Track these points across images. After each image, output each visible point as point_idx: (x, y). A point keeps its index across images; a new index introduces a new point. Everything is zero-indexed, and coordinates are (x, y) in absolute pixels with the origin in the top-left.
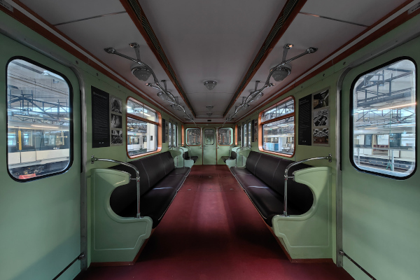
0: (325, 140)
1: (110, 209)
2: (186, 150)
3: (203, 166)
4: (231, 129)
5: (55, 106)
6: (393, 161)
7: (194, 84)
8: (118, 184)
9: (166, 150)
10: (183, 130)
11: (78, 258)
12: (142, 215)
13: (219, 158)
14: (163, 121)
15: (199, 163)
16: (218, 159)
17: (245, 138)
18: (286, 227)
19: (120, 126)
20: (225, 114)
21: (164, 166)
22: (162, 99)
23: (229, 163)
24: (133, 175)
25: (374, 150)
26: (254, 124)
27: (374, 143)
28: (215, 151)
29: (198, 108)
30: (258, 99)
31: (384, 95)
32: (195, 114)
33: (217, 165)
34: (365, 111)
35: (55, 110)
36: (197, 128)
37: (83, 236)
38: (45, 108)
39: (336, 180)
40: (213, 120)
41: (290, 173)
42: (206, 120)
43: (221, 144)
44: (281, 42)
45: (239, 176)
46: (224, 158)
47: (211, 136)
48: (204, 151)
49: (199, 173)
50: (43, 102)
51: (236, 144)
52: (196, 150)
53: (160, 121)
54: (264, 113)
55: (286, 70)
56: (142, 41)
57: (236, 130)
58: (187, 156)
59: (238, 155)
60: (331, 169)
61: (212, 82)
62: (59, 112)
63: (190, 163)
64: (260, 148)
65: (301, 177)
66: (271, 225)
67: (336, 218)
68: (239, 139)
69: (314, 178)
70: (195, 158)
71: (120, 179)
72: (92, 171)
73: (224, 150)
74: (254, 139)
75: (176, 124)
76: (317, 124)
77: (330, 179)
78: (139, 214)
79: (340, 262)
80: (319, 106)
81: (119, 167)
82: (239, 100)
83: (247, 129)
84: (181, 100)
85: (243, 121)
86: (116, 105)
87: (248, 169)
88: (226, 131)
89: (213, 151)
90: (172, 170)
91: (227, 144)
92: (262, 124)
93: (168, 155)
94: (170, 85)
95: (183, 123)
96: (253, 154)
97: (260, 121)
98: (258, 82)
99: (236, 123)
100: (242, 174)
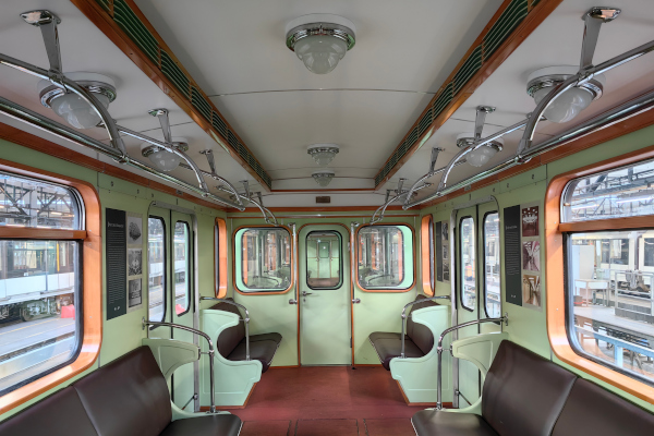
4: (407, 231)
13: (361, 338)
16: (358, 343)
20: (382, 177)
26: (519, 225)
28: (345, 314)
29: (276, 153)
33: (355, 368)
36: (277, 224)
40: (337, 200)
42: (309, 200)
48: (306, 313)
53: (94, 224)
68: (440, 273)
83: (476, 240)
89: (340, 311)
92: (565, 233)
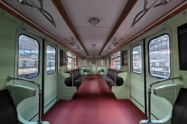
0: (127, 65)
1: (64, 84)
2: (85, 68)
3: (91, 75)
4: (102, 60)
5: (29, 50)
6: (165, 73)
7: (88, 45)
8: (67, 77)
9: (77, 68)
10: (83, 61)
11: (56, 97)
12: (74, 86)
13: (97, 71)
14: (77, 57)
15: (89, 73)
17: (107, 64)
18: (115, 90)
19: (65, 60)
20: (100, 54)
21: (77, 74)
22: (77, 50)
23: (101, 73)
24: (71, 74)
25: (164, 69)
26: (110, 58)
27: (163, 66)
28: (96, 69)
29: (89, 52)
30: (110, 50)
31: (165, 46)
32: (88, 54)
33: (97, 74)
34: (160, 52)
35: (29, 52)
36: (89, 60)
37: (58, 91)
38: (26, 51)
39: (129, 76)
40: (95, 57)
41: (117, 74)
42: (92, 57)
43: (99, 66)
44: (114, 37)
45: (104, 77)
46: (99, 72)
47: (94, 63)
48: (92, 69)
49: (90, 77)
50: (25, 49)
51: (104, 66)
52: (89, 68)
53: (76, 58)
54: (113, 55)
55: (117, 43)
56: (74, 37)
57: (104, 60)
58: (85, 71)
59: (105, 70)
60: (128, 73)
61: (94, 45)
62: (31, 53)
63: (86, 73)
64: (112, 67)
65: (120, 75)
66: (111, 89)
67: (129, 87)
68: (105, 64)
69: (123, 76)
70: (88, 72)
71: (67, 76)
72: (60, 73)
73: (99, 68)
74: (110, 64)
75: (81, 58)
76: (125, 60)
77: (128, 76)
78: (73, 86)
79: (131, 99)
80: (126, 54)
81: (68, 72)
82: (104, 50)
83: (108, 60)
84: (83, 50)
85: (106, 57)
86: (65, 54)
87: (108, 75)
88: (100, 61)
89: (95, 69)
90: (80, 76)
91: (101, 66)
92: (113, 59)
93: (78, 70)
94: (80, 46)
95: (83, 58)
96: (110, 70)
97: (112, 58)
98: (109, 45)
99: (104, 58)
100: (105, 77)
